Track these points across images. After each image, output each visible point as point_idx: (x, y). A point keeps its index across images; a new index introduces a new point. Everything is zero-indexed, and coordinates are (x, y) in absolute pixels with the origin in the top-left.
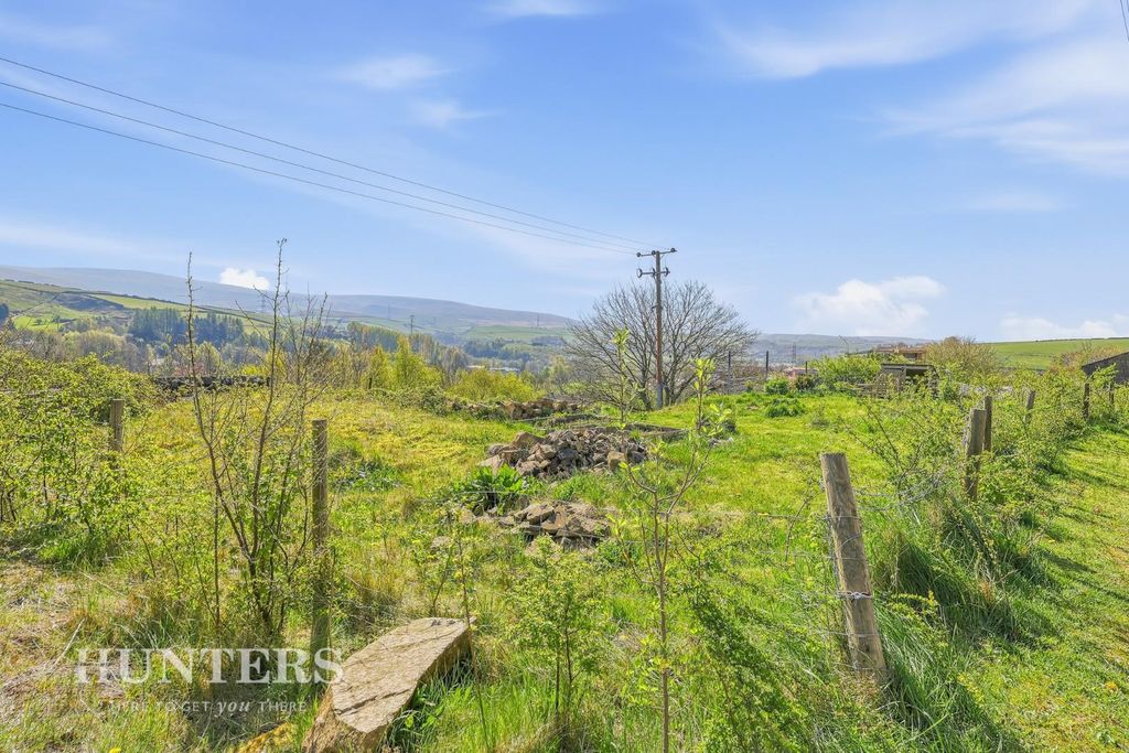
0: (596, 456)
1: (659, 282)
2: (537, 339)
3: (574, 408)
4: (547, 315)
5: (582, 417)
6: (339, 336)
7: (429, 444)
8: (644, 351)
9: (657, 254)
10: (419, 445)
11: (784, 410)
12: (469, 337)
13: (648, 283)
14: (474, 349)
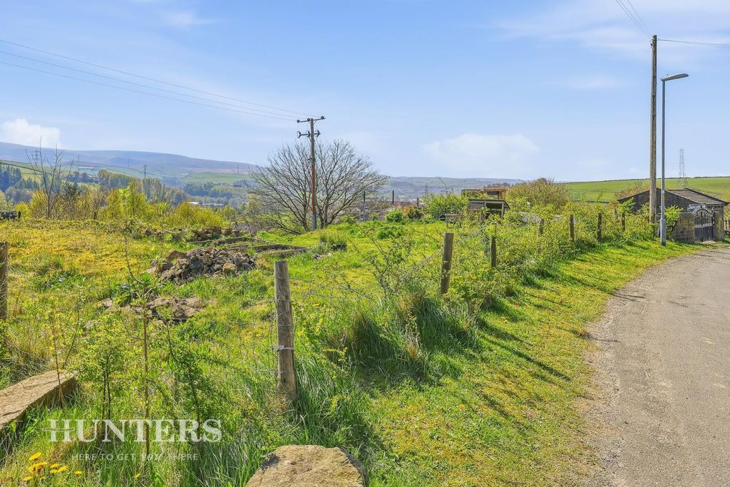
0: (217, 266)
1: (313, 141)
2: (237, 182)
3: (237, 233)
4: (243, 164)
5: (240, 240)
6: (91, 181)
7: (113, 259)
8: (305, 191)
9: (311, 121)
10: (108, 259)
11: (390, 233)
12: (187, 181)
13: (306, 142)
14: (191, 190)
